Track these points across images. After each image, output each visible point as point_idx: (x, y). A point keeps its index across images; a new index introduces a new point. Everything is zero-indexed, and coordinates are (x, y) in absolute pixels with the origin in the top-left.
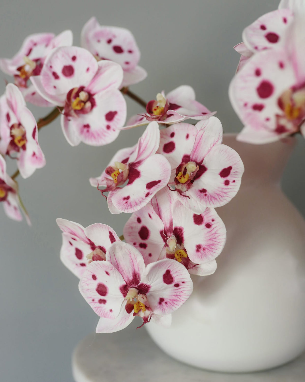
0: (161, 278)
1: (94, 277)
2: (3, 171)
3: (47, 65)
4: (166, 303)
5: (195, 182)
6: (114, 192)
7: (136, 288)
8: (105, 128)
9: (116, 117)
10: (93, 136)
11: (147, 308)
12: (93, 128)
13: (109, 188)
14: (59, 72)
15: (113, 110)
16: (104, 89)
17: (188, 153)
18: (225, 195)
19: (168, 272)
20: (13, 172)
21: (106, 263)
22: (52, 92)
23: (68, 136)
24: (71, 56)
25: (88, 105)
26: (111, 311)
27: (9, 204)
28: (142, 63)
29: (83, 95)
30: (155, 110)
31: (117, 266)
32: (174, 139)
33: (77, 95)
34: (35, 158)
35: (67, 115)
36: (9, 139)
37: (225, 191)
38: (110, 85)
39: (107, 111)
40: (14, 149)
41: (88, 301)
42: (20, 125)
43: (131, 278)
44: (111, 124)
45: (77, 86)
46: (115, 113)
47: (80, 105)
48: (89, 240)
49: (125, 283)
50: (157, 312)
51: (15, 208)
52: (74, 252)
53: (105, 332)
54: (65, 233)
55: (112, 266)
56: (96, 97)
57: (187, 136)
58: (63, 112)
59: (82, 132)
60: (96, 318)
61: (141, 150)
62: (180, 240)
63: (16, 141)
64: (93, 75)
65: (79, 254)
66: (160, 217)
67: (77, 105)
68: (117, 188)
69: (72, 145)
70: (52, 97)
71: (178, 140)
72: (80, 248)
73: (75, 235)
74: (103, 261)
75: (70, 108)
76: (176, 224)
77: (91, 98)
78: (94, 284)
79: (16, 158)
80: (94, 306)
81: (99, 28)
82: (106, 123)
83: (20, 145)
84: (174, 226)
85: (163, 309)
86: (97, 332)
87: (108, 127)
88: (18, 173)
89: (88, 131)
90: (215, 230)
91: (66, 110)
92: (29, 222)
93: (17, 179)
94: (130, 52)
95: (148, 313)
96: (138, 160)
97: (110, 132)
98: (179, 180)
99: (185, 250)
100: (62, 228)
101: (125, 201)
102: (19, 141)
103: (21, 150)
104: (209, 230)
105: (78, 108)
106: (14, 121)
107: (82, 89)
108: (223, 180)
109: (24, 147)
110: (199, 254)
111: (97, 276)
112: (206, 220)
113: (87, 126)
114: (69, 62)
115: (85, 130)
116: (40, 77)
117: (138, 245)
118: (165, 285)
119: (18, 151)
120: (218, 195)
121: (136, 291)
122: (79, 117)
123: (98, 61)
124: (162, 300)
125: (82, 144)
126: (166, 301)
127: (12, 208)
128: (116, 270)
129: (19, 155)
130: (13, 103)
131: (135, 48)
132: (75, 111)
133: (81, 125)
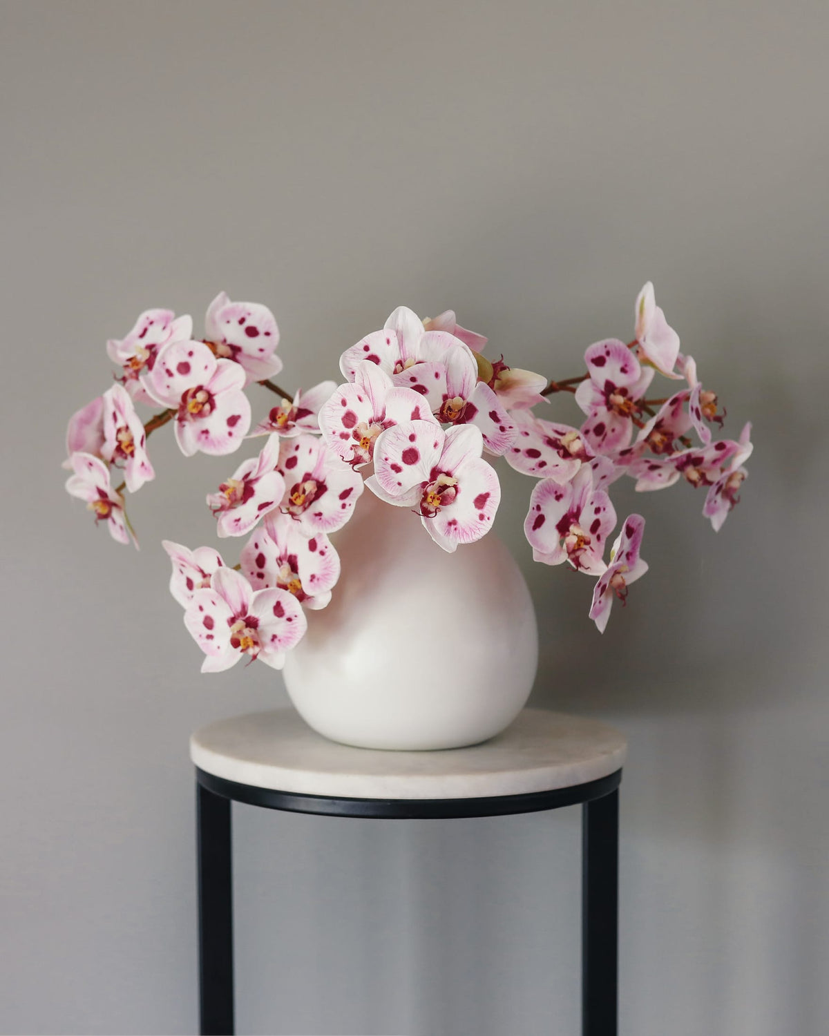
0: (271, 611)
1: (201, 608)
2: (106, 483)
3: (159, 362)
4: (279, 640)
5: (313, 504)
6: (227, 512)
7: (244, 620)
8: (227, 435)
9: (240, 422)
10: (212, 444)
11: (256, 643)
12: (213, 434)
13: (222, 508)
14: (174, 370)
15: (236, 413)
16: (226, 389)
17: (310, 471)
18: (339, 519)
19: (278, 604)
20: (118, 484)
21: (211, 591)
22: (165, 393)
23: (183, 442)
24: (188, 351)
25: (207, 407)
26: (219, 647)
27: (114, 522)
28: (278, 351)
29: (201, 397)
30: (279, 418)
31: (224, 596)
32: (298, 454)
33: (194, 396)
34: (143, 469)
35: (181, 420)
36: (116, 444)
37: (341, 515)
38: (232, 385)
39: (229, 415)
40: (121, 455)
41: (195, 636)
42: (127, 428)
43: (239, 609)
44: (233, 430)
45: (194, 386)
46: (239, 417)
47: (197, 407)
48: (199, 567)
49: (233, 616)
50: (268, 649)
51: (121, 528)
52: (185, 582)
53: (210, 671)
54: (174, 558)
55: (217, 594)
56: (216, 398)
57: (310, 451)
58: (177, 416)
59: (199, 439)
60: (202, 656)
61: (263, 464)
62: (294, 568)
63: (123, 447)
64: (212, 373)
65: (190, 584)
66: (276, 542)
67: (194, 407)
68: (231, 507)
69: (186, 455)
70: (164, 399)
71: (301, 455)
72: (191, 577)
73: (184, 560)
74: (209, 589)
75: (186, 411)
76: (291, 551)
77: (210, 399)
78: (201, 617)
79: (124, 468)
80: (202, 642)
81: (229, 304)
82: (227, 429)
83: (128, 451)
84: (289, 553)
85: (276, 648)
86: (203, 671)
87: (230, 434)
88: (123, 485)
89: (207, 438)
90: (329, 558)
91: (180, 415)
92: (137, 546)
93: (123, 492)
94: (267, 334)
95: (257, 649)
96: (257, 476)
97: (231, 439)
98: (294, 501)
99: (300, 581)
100: (170, 552)
101: (236, 523)
102: (127, 447)
103: (129, 457)
104: (323, 557)
105: (195, 411)
106: (121, 424)
107: (200, 388)
108: (341, 502)
109: (132, 454)
110: (312, 584)
111: (204, 607)
112: (320, 547)
113: (206, 432)
114: (185, 358)
115: (204, 436)
116: (151, 374)
117: (255, 574)
118: (276, 618)
119: (126, 458)
120: (333, 519)
121: (244, 624)
122: (195, 421)
123: (217, 358)
124: (274, 637)
125: (199, 453)
126: (279, 638)
127: (117, 527)
128: (223, 600)
129: (126, 463)
130: (121, 403)
131: (274, 330)
132: (192, 414)
133: (199, 432)
